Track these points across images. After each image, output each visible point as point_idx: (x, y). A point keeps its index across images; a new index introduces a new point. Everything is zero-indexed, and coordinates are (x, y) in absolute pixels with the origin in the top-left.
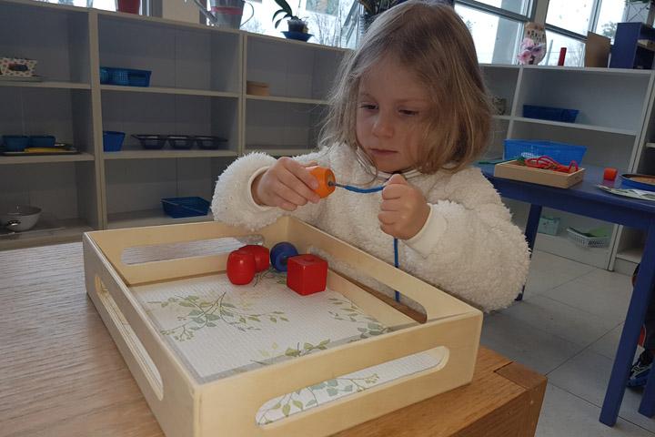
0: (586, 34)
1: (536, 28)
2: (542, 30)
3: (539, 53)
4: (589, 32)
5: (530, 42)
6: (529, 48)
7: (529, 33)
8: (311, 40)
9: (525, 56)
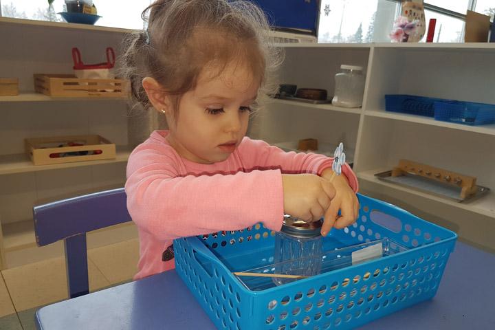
0: (465, 13)
1: (414, 7)
2: (420, 9)
3: (413, 31)
4: (468, 11)
5: (404, 20)
6: (402, 26)
7: (406, 12)
8: (98, 23)
9: (397, 34)
